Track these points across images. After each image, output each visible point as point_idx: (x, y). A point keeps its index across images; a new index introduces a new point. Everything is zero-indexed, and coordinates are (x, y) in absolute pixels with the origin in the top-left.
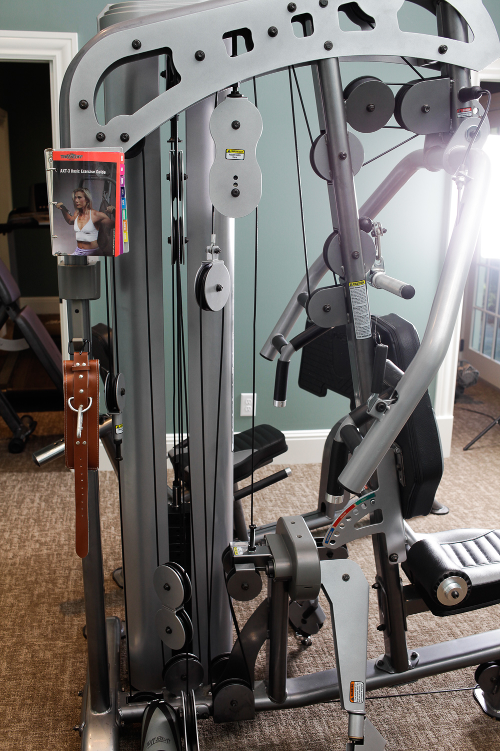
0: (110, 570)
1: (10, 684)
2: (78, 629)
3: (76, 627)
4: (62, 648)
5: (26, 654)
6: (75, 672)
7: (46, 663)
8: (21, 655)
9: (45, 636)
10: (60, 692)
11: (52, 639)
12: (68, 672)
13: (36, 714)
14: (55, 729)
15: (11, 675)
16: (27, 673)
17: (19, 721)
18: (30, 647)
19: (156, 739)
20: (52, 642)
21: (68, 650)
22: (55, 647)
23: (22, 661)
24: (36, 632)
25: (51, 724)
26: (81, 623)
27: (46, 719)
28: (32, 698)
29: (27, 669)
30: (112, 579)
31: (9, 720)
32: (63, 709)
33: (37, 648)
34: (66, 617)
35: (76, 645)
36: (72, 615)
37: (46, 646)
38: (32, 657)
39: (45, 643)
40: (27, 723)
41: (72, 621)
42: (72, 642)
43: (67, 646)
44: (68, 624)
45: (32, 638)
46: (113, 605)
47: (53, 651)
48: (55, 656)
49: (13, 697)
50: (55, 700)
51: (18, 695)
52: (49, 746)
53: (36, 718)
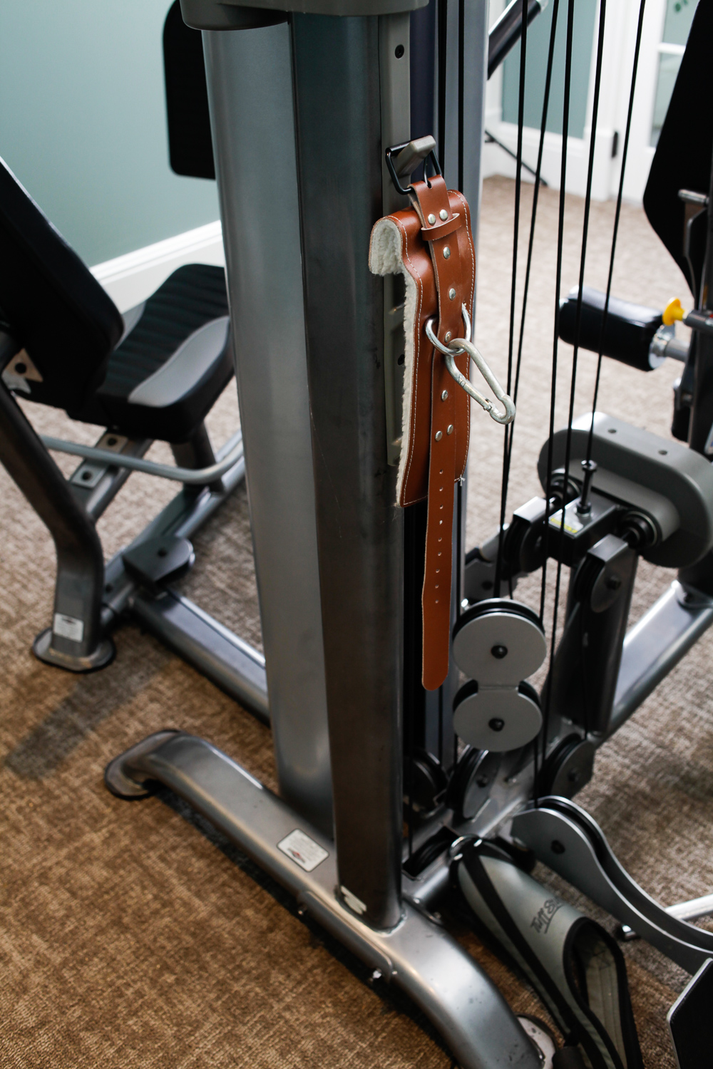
0: (21, 652)
1: (93, 971)
2: (93, 791)
3: (85, 790)
4: (106, 842)
5: (56, 896)
6: (182, 871)
7: (112, 888)
8: (45, 904)
9: (48, 840)
10: (201, 925)
11: (70, 837)
12: (174, 881)
13: (209, 991)
14: (275, 995)
15: (74, 953)
16: (101, 931)
17: (197, 1025)
18: (44, 878)
19: (546, 911)
20: (77, 844)
21: (125, 841)
22: (93, 849)
23: (62, 913)
24: (22, 842)
25: (258, 990)
26: (86, 777)
27: (236, 987)
28: (166, 968)
29: (91, 922)
30: (42, 666)
31: (175, 1036)
32: (246, 951)
33: (60, 871)
34: (46, 782)
35: (126, 823)
36: (53, 771)
37: (71, 857)
38: (74, 894)
39: (64, 852)
40: (214, 1018)
41: (65, 783)
42: (110, 822)
43: (112, 834)
44: (64, 793)
45: (29, 859)
46: (105, 711)
47: (97, 859)
48: (111, 865)
49: (131, 990)
50: (215, 944)
51: (135, 982)
52: (303, 1032)
53: (218, 998)
